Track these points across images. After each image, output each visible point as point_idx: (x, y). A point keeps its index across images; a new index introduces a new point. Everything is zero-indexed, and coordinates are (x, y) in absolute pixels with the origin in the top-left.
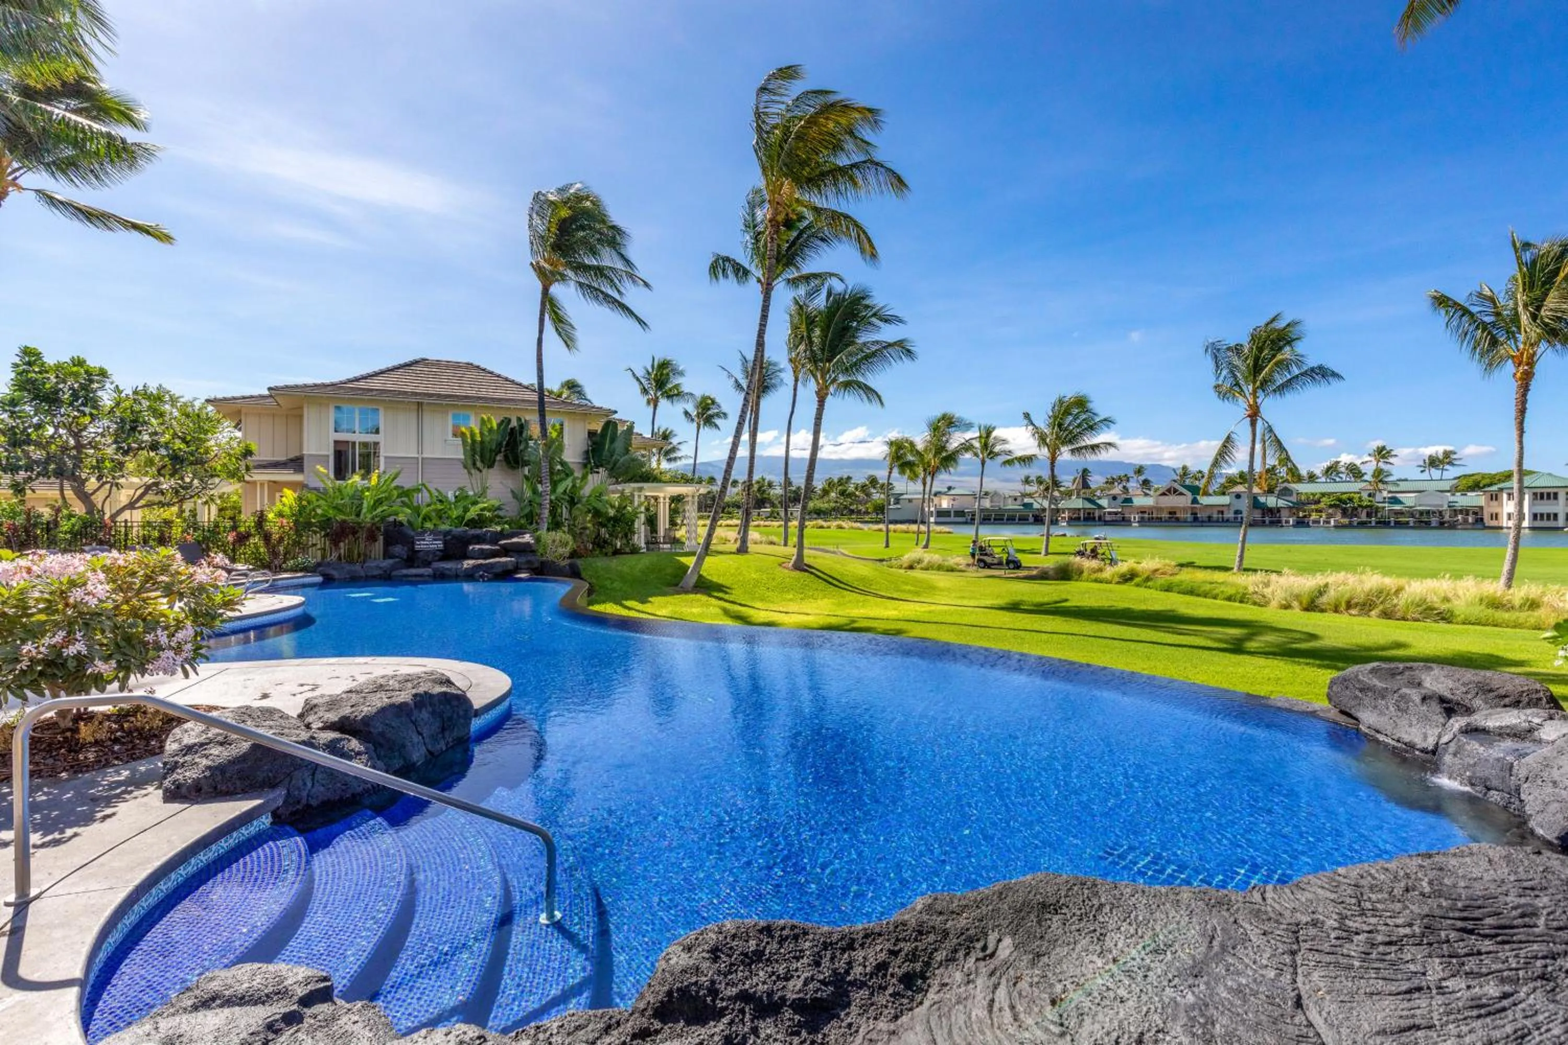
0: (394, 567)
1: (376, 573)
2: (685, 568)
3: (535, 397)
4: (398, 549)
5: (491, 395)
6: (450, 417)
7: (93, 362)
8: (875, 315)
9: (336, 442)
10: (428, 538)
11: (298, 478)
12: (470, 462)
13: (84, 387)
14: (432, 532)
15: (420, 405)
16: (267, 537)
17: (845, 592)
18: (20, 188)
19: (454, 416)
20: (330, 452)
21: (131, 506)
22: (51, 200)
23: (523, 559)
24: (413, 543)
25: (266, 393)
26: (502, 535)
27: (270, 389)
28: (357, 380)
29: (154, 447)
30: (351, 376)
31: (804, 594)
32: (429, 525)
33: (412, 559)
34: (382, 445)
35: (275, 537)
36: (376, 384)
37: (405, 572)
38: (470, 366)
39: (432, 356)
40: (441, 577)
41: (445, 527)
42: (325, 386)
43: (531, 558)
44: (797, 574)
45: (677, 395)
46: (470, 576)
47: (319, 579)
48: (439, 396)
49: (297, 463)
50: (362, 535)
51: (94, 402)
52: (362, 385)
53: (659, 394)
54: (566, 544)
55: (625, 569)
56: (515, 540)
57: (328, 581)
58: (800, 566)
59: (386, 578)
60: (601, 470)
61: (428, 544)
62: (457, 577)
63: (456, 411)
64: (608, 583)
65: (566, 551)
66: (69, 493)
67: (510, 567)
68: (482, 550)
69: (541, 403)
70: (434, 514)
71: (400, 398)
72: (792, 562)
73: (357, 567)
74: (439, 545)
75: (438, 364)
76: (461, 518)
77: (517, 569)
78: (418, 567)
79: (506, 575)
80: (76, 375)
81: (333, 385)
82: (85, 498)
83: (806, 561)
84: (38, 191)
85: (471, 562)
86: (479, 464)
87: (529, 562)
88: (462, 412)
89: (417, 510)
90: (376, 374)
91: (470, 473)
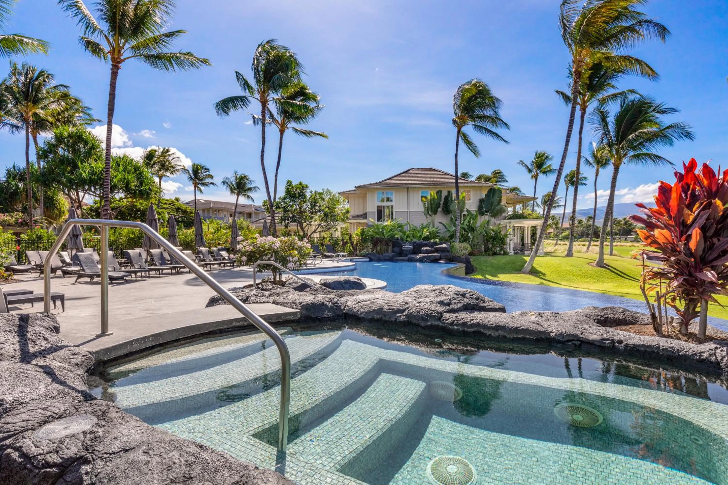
0: (393, 256)
1: (387, 258)
2: (526, 262)
3: (454, 181)
4: (396, 249)
5: (438, 181)
6: (420, 192)
7: (304, 183)
8: (654, 110)
9: (378, 206)
10: (407, 245)
11: (365, 221)
12: (426, 212)
13: (301, 192)
14: (409, 242)
15: (408, 188)
16: (352, 243)
17: (628, 281)
18: (288, 128)
19: (422, 192)
20: (376, 210)
21: (315, 232)
22: (296, 130)
23: (443, 254)
24: (402, 247)
25: (354, 189)
26: (436, 244)
27: (355, 187)
28: (386, 180)
29: (320, 211)
30: (384, 179)
31: (597, 278)
32: (409, 239)
33: (401, 253)
34: (394, 207)
35: (355, 243)
36: (392, 181)
37: (398, 258)
38: (431, 169)
39: (415, 167)
40: (411, 260)
41: (414, 240)
42: (374, 184)
43: (447, 254)
44: (599, 269)
45: (549, 171)
46: (421, 260)
47: (368, 260)
48: (416, 184)
49: (364, 216)
50: (384, 243)
51: (305, 197)
52: (387, 182)
53: (538, 171)
54: (467, 249)
55: (495, 262)
56: (441, 246)
57: (371, 260)
58: (601, 264)
59: (391, 260)
60: (488, 214)
61: (407, 247)
62: (417, 261)
63: (423, 190)
64: (484, 268)
65: (467, 252)
66: (299, 228)
67: (437, 258)
68: (426, 250)
69: (457, 183)
70: (411, 235)
71: (400, 187)
72: (596, 262)
73: (381, 256)
74: (411, 248)
75: (418, 170)
76: (420, 236)
77: (441, 258)
78: (403, 257)
79: (435, 261)
80: (300, 188)
81: (377, 183)
82: (303, 229)
83: (605, 262)
84: (293, 128)
85: (422, 255)
86: (430, 213)
87: (446, 256)
88: (425, 190)
89: (404, 233)
90: (393, 177)
91: (427, 217)
